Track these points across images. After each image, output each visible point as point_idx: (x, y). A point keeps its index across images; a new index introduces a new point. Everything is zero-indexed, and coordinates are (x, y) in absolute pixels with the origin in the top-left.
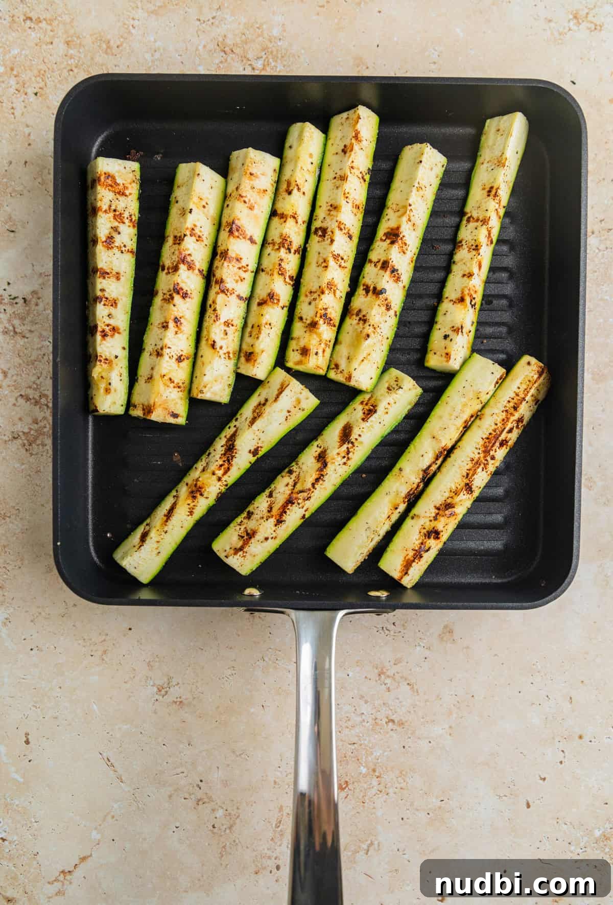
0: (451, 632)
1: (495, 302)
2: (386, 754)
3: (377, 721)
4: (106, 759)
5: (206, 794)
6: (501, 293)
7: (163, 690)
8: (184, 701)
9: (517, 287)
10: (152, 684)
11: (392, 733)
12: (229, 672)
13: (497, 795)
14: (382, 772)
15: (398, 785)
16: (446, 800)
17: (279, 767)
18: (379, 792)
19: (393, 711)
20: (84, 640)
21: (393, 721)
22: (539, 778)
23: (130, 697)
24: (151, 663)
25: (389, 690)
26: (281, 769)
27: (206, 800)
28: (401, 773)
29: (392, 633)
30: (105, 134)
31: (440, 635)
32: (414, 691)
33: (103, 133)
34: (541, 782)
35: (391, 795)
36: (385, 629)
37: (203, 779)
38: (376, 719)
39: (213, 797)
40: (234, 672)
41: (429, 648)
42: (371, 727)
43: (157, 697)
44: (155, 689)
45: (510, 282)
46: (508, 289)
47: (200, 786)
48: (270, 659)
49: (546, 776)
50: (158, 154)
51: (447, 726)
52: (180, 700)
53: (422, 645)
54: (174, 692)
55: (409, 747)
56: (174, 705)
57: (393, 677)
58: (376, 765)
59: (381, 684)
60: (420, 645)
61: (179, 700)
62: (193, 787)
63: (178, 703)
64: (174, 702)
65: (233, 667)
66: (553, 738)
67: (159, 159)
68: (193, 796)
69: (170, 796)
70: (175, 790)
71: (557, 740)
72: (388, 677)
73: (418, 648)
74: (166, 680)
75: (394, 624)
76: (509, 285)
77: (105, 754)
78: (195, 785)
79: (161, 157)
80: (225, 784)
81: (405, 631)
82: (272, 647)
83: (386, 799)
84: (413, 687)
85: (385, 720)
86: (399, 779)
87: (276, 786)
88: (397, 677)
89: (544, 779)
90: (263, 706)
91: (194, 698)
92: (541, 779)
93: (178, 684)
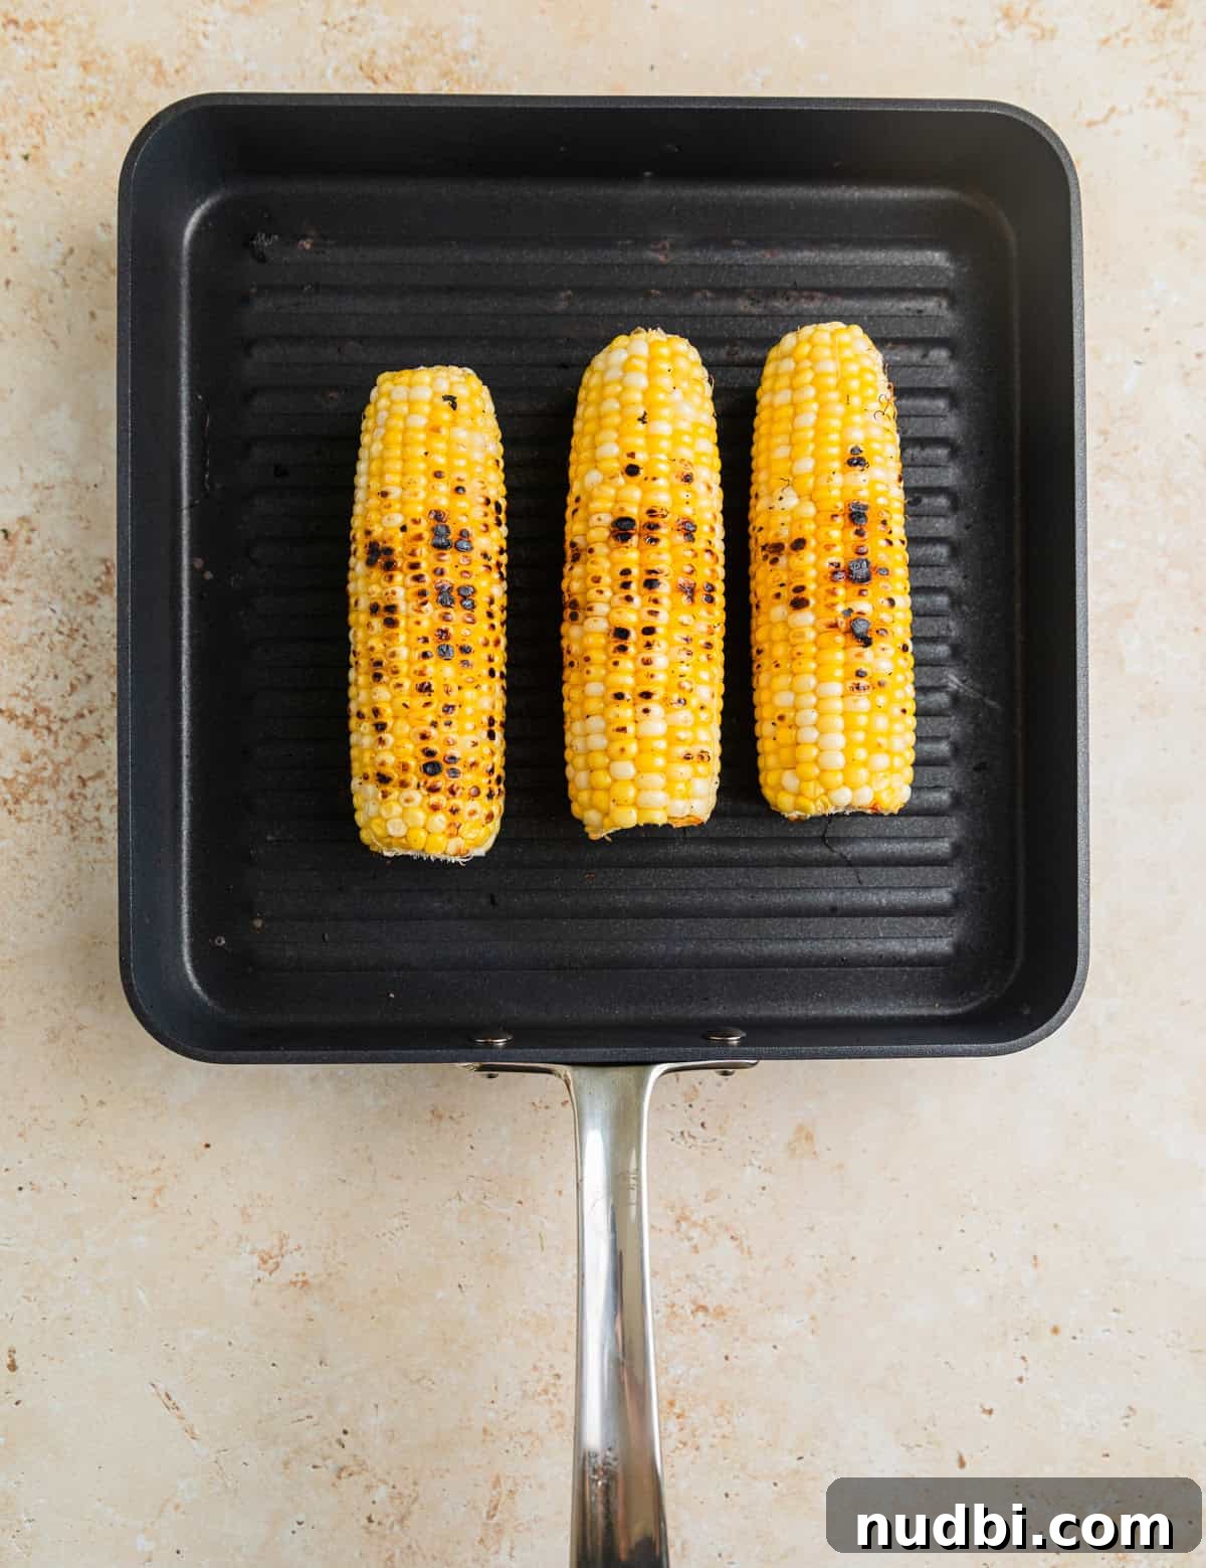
0: (809, 1137)
1: (925, 500)
2: (693, 1371)
3: (675, 1309)
4: (164, 1396)
5: (355, 1456)
6: (937, 484)
7: (271, 1262)
8: (311, 1280)
9: (966, 473)
10: (248, 1249)
11: (703, 1332)
12: (396, 1222)
13: (903, 1445)
14: (687, 1408)
15: (716, 1431)
16: (807, 1457)
17: (493, 1402)
18: (681, 1446)
19: (705, 1290)
20: (120, 1168)
21: (704, 1309)
22: (981, 1410)
23: (207, 1276)
24: (249, 1211)
25: (695, 1249)
26: (496, 1406)
27: (355, 1469)
28: (722, 1407)
29: (699, 1142)
30: (208, 204)
31: (790, 1144)
32: (742, 1251)
33: (203, 202)
34: (985, 1417)
35: (705, 1449)
36: (686, 1134)
37: (348, 1429)
38: (673, 1305)
39: (369, 1462)
40: (406, 1222)
41: (768, 1170)
42: (664, 1321)
43: (261, 1274)
44: (256, 1260)
45: (951, 464)
46: (950, 476)
47: (343, 1441)
48: (472, 1198)
49: (994, 1406)
50: (305, 237)
51: (806, 1317)
52: (304, 1279)
53: (756, 1163)
54: (292, 1265)
55: (736, 1357)
56: (292, 1288)
57: (704, 1227)
58: (674, 1394)
59: (682, 1240)
60: (751, 1164)
61: (301, 1278)
62: (330, 1444)
63: (299, 1285)
64: (291, 1282)
65: (403, 1213)
66: (1005, 1334)
67: (308, 246)
68: (329, 1462)
69: (286, 1464)
70: (296, 1452)
71: (1011, 1337)
72: (695, 1224)
73: (749, 1169)
74: (276, 1242)
75: (703, 1125)
76: (950, 470)
77: (161, 1386)
78: (333, 1441)
79: (312, 245)
80: (391, 1435)
81: (723, 1139)
82: (475, 1174)
83: (695, 1457)
84: (741, 1243)
85: (689, 1308)
86: (718, 1420)
87: (488, 1438)
88: (711, 1224)
89: (990, 1412)
90: (460, 1286)
91: (330, 1275)
92: (984, 1411)
93: (299, 1248)
